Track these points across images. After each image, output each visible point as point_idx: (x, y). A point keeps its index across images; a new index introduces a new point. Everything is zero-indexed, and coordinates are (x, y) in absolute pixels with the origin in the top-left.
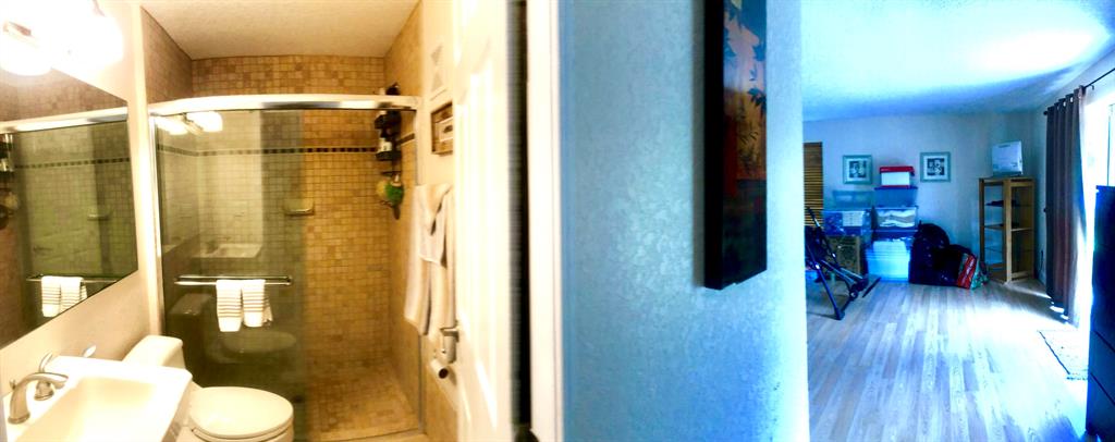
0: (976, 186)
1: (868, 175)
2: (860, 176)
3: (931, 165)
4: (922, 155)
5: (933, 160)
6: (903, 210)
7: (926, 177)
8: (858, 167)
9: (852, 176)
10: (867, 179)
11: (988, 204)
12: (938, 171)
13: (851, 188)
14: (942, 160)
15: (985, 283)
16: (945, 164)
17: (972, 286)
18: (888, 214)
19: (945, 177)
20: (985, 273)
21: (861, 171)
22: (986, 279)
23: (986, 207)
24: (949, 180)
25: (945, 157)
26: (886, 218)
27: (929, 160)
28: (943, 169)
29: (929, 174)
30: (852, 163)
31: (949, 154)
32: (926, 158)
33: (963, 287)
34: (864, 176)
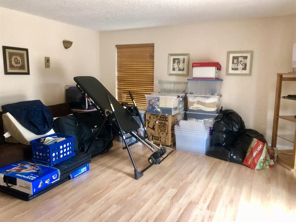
0: (274, 80)
1: (185, 69)
2: (180, 70)
3: (235, 61)
4: (229, 53)
5: (237, 58)
6: (208, 97)
7: (231, 71)
8: (179, 62)
9: (174, 69)
10: (185, 72)
11: (284, 97)
12: (240, 66)
13: (174, 79)
14: (246, 58)
15: (271, 166)
16: (248, 61)
17: (257, 167)
18: (196, 100)
19: (247, 72)
20: (272, 157)
21: (181, 66)
22: (272, 163)
23: (282, 100)
24: (250, 74)
25: (249, 55)
26: (194, 103)
27: (234, 58)
28: (246, 65)
29: (233, 69)
30: (174, 60)
31: (252, 53)
32: (231, 56)
33: (248, 167)
34: (183, 70)
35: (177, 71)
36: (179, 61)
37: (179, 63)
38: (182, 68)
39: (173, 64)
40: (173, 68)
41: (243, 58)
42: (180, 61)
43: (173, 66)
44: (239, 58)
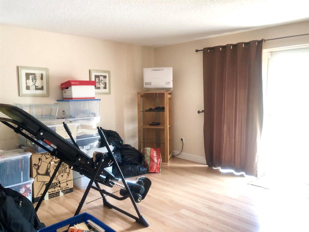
2: (37, 88)
4: (91, 71)
5: (98, 77)
9: (28, 88)
10: (44, 92)
12: (102, 86)
14: (105, 77)
19: (107, 90)
21: (39, 83)
24: (109, 93)
27: (96, 77)
28: (106, 83)
29: (96, 88)
30: (28, 75)
31: (109, 73)
32: (94, 74)
34: (42, 88)
35: (33, 90)
36: (34, 77)
37: (35, 79)
38: (40, 87)
39: (26, 80)
40: (27, 86)
41: (103, 77)
42: (36, 77)
43: (26, 83)
44: (100, 77)
